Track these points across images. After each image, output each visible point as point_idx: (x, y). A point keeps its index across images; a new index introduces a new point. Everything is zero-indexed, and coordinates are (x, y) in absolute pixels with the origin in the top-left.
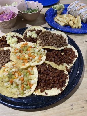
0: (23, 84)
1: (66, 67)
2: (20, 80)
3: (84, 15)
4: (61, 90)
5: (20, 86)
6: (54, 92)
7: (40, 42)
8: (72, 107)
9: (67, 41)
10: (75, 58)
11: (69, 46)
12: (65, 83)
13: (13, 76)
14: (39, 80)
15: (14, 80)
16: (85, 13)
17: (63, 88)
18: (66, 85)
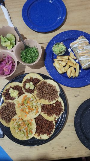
0: (27, 132)
1: (55, 118)
2: (25, 129)
3: (83, 64)
4: (49, 136)
5: (25, 133)
6: (45, 137)
7: (37, 93)
8: (53, 149)
9: (59, 94)
10: (61, 112)
11: (60, 99)
12: (52, 131)
13: (21, 127)
14: (37, 129)
15: (22, 129)
16: (85, 62)
17: (51, 135)
18: (53, 133)
